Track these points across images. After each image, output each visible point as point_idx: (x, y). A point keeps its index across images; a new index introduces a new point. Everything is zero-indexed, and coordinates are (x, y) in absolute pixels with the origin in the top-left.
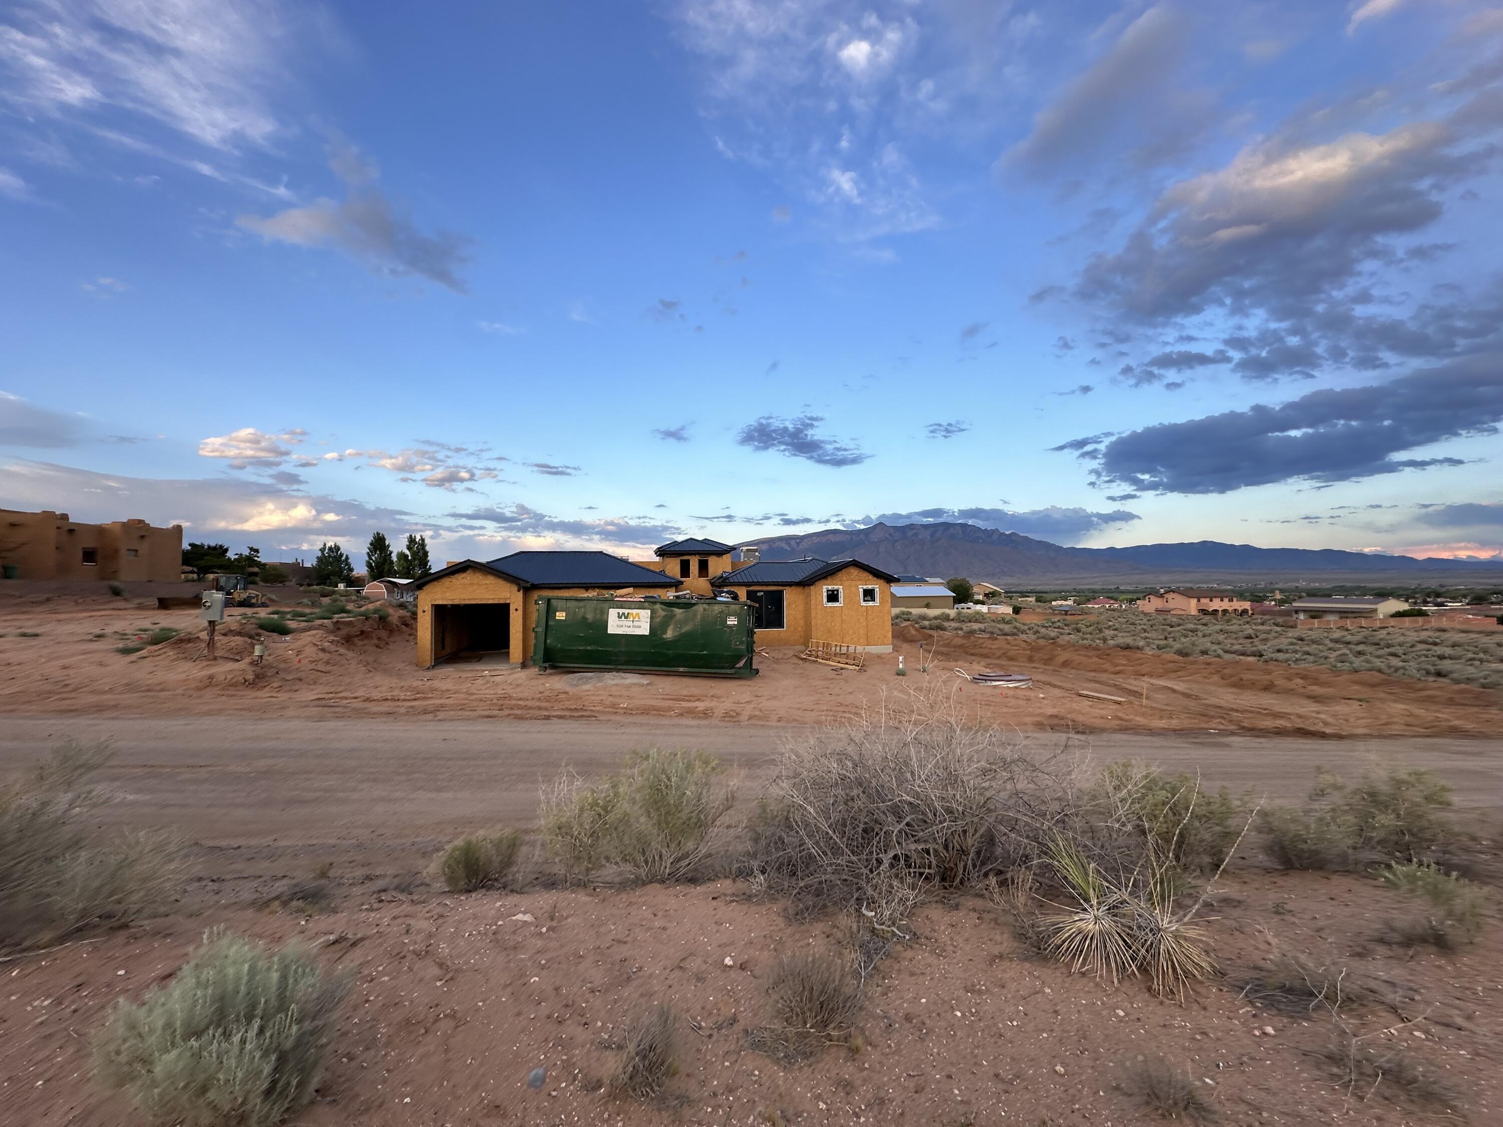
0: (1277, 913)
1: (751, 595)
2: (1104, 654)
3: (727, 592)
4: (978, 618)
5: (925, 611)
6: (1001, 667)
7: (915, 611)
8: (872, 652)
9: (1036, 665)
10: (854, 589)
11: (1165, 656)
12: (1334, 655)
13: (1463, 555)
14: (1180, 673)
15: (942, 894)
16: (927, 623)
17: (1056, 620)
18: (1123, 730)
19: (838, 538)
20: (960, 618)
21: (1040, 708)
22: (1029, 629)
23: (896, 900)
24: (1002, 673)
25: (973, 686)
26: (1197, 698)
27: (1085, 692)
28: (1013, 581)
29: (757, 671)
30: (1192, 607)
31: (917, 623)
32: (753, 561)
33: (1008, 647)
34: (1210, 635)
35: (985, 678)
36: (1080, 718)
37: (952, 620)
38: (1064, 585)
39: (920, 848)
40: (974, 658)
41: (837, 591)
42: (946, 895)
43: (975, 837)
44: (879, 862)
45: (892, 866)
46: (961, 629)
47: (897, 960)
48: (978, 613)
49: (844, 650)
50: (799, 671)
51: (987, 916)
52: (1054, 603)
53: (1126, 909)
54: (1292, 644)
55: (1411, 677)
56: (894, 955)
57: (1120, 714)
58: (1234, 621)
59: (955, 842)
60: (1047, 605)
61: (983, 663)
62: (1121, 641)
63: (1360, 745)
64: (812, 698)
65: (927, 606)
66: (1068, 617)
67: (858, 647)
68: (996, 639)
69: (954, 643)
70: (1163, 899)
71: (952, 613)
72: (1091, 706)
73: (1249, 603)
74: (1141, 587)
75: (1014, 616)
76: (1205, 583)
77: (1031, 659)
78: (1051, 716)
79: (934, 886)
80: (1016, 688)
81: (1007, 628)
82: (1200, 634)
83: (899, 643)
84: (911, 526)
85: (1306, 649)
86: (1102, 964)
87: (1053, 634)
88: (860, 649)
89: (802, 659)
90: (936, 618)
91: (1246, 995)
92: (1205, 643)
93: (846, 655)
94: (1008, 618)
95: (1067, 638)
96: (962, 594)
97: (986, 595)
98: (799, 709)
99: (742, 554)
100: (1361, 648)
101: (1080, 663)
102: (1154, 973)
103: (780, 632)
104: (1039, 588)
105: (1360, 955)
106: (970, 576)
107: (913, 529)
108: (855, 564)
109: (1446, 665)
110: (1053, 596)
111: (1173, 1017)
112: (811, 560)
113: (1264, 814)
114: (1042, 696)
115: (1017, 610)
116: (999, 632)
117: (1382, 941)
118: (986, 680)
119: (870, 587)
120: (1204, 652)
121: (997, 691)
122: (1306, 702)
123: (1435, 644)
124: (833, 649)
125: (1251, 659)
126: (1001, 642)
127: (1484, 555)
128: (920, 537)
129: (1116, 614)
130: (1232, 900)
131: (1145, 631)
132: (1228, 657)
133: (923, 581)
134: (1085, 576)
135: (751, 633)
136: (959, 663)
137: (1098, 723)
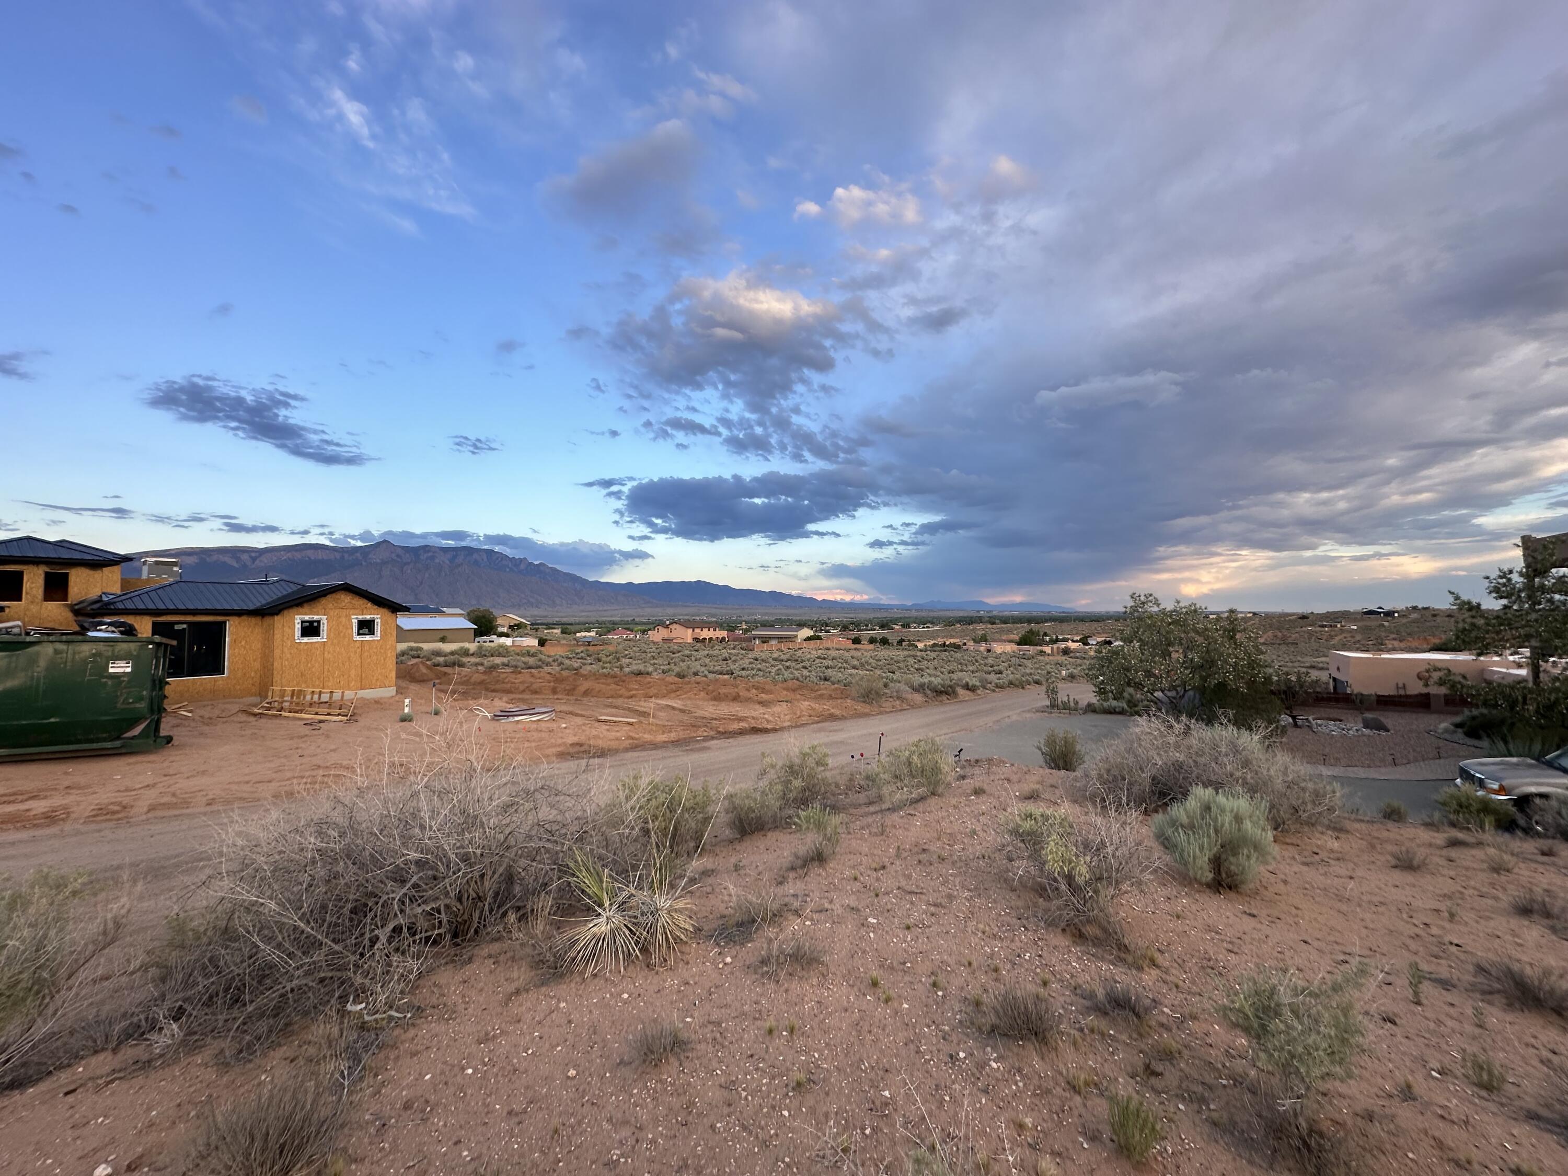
0: (736, 870)
1: (157, 628)
2: (618, 680)
3: (110, 624)
4: (502, 651)
5: (440, 646)
6: (523, 701)
7: (427, 646)
8: (368, 697)
9: (560, 697)
10: (343, 620)
11: (667, 679)
12: (774, 670)
13: (838, 598)
14: (678, 693)
15: (453, 953)
16: (441, 659)
17: (579, 651)
18: (634, 748)
19: (320, 555)
20: (480, 653)
21: (562, 738)
22: (554, 661)
23: (396, 978)
24: (525, 707)
25: (496, 724)
26: (690, 712)
27: (603, 718)
28: (538, 613)
29: (169, 740)
30: (688, 635)
31: (429, 660)
32: (167, 579)
33: (532, 680)
34: (700, 659)
35: (507, 714)
36: (600, 743)
37: (472, 655)
38: (588, 617)
39: (428, 909)
40: (494, 694)
41: (319, 622)
42: (458, 952)
43: (493, 880)
44: (374, 941)
45: (389, 941)
46: (482, 664)
47: (394, 1046)
48: (501, 646)
49: (325, 697)
50: (248, 732)
51: (502, 958)
52: (578, 635)
53: (633, 902)
54: (751, 663)
55: (813, 682)
56: (391, 1043)
57: (631, 734)
58: (716, 647)
59: (471, 890)
60: (571, 637)
61: (505, 699)
62: (635, 667)
63: (786, 734)
64: (272, 765)
65: (443, 640)
66: (590, 648)
67: (347, 693)
68: (520, 673)
69: (473, 680)
70: (661, 883)
71: (472, 647)
72: (608, 730)
73: (726, 632)
74: (652, 619)
75: (540, 648)
76: (698, 616)
77: (554, 691)
78: (572, 745)
79: (444, 947)
80: (539, 720)
81: (531, 661)
82: (693, 659)
83: (403, 684)
84: (426, 548)
85: (759, 666)
86: (611, 959)
87: (576, 665)
88: (349, 694)
89: (255, 715)
90: (452, 653)
91: (715, 940)
92: (696, 666)
93: (329, 704)
94: (533, 650)
95: (589, 668)
96: (484, 626)
97: (510, 627)
98: (247, 782)
99: (145, 569)
100: (788, 664)
101: (599, 691)
102: (652, 950)
103: (215, 680)
104: (565, 620)
105: (781, 883)
106: (494, 607)
107: (429, 551)
108: (347, 588)
109: (829, 672)
110: (577, 627)
111: (665, 981)
112: (277, 581)
113: (730, 797)
114: (564, 725)
115: (542, 643)
116: (523, 665)
117: (793, 868)
118: (508, 716)
119: (368, 617)
120: (696, 674)
121: (520, 726)
122: (757, 706)
123: (824, 659)
124: (308, 697)
125: (726, 677)
126: (525, 676)
127: (848, 598)
128: (437, 561)
129: (632, 643)
130: (708, 871)
131: (654, 658)
132: (711, 676)
133: (438, 611)
134: (605, 608)
135: (159, 684)
136: (482, 701)
137: (614, 744)
